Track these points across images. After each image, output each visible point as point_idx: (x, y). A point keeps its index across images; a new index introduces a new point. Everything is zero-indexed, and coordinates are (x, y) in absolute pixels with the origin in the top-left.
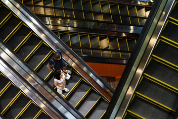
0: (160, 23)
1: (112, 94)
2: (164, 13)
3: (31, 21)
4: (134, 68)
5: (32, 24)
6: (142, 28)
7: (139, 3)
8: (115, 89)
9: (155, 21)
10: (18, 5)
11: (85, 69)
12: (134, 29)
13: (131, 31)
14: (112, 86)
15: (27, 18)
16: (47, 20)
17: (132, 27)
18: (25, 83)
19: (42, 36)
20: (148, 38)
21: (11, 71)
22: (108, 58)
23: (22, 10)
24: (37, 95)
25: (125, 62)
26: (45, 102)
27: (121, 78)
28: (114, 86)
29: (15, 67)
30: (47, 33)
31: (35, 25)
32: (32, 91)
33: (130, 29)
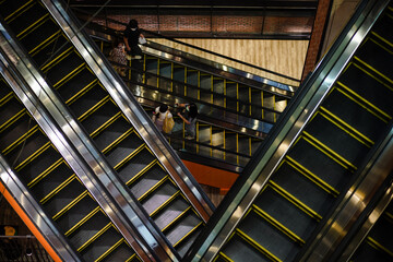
0: (297, 124)
1: (211, 213)
2: (306, 111)
3: (114, 87)
4: (249, 181)
5: (116, 91)
6: (270, 126)
7: (273, 89)
8: (216, 206)
9: (292, 119)
10: (100, 61)
11: (179, 169)
12: (259, 125)
13: (255, 128)
14: (213, 201)
15: (110, 81)
16: (138, 89)
17: (256, 122)
18: (89, 174)
19: (126, 111)
20: (277, 141)
21: (73, 153)
22: (215, 160)
23: (105, 68)
24: (104, 194)
25: (237, 169)
26: (113, 206)
27: (229, 192)
28: (216, 200)
29: (80, 147)
30: (134, 108)
31: (119, 93)
32: (98, 186)
33: (253, 124)
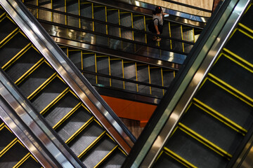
0: (211, 53)
1: (132, 144)
2: (219, 39)
3: (30, 28)
4: (167, 111)
5: (32, 33)
6: (185, 56)
7: (186, 21)
8: (137, 138)
9: (205, 48)
10: (15, 4)
11: (98, 104)
12: (175, 57)
13: (170, 60)
14: (133, 133)
16: (54, 29)
17: (172, 54)
19: (44, 51)
20: (192, 71)
22: (132, 93)
23: (20, 11)
25: (156, 101)
26: (36, 144)
27: (148, 124)
28: (136, 132)
30: (51, 47)
31: (35, 34)
33: (169, 57)
